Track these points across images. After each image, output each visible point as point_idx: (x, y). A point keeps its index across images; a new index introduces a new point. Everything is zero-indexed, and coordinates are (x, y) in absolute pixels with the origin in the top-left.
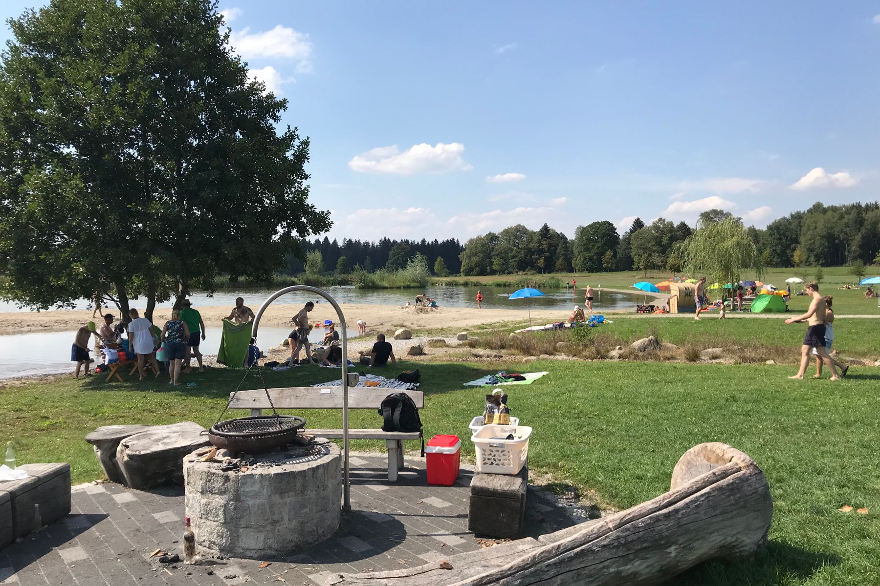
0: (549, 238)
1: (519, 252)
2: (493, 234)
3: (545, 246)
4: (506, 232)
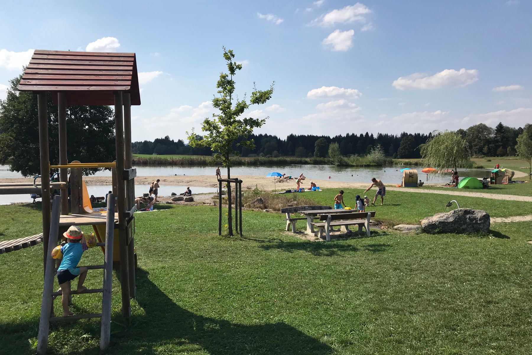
0: (503, 132)
1: (479, 142)
2: (462, 130)
3: (499, 138)
4: (471, 129)
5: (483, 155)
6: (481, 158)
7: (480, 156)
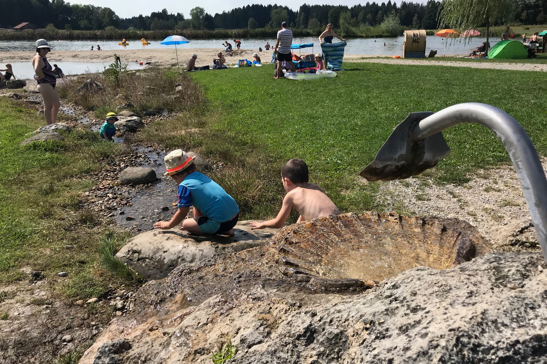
5: (519, 23)
6: (517, 26)
7: (516, 24)
